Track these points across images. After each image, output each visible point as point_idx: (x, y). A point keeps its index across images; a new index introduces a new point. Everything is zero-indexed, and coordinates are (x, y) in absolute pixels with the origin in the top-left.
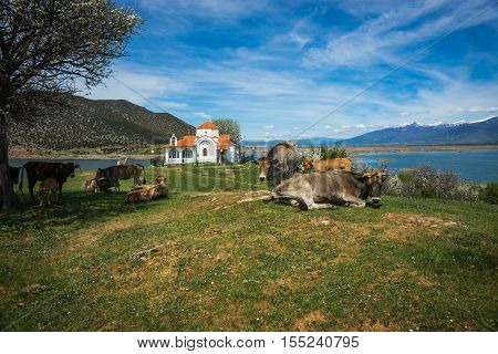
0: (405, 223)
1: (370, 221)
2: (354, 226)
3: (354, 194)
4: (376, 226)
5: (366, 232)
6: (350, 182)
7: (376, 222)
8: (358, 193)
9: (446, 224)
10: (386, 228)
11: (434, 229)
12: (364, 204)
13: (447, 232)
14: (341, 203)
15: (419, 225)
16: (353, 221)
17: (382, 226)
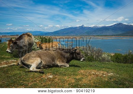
0: (90, 75)
1: (74, 75)
2: (66, 78)
3: (63, 62)
4: (78, 77)
5: (73, 81)
7: (77, 75)
8: (65, 60)
9: (109, 74)
10: (83, 78)
11: (105, 77)
12: (68, 66)
13: (110, 79)
15: (97, 76)
16: (65, 75)
17: (80, 77)
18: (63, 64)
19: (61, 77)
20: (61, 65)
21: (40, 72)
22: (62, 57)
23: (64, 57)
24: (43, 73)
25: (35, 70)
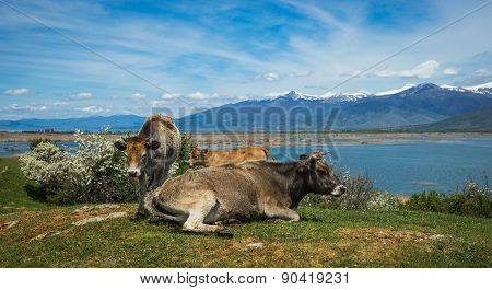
2: (306, 247)
3: (280, 205)
4: (341, 245)
5: (333, 254)
6: (275, 183)
8: (287, 200)
9: (434, 237)
11: (422, 243)
12: (297, 217)
13: (441, 248)
14: (264, 218)
15: (398, 240)
16: (300, 240)
17: (348, 244)
18: (281, 212)
19: (288, 245)
20: (277, 214)
21: (219, 234)
22: (276, 190)
23: (283, 191)
24: (230, 236)
25: (202, 227)
